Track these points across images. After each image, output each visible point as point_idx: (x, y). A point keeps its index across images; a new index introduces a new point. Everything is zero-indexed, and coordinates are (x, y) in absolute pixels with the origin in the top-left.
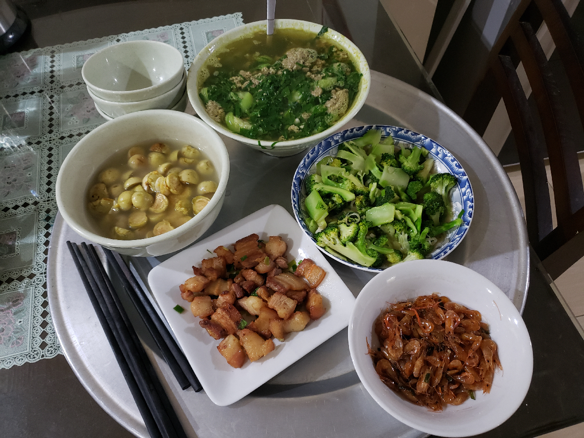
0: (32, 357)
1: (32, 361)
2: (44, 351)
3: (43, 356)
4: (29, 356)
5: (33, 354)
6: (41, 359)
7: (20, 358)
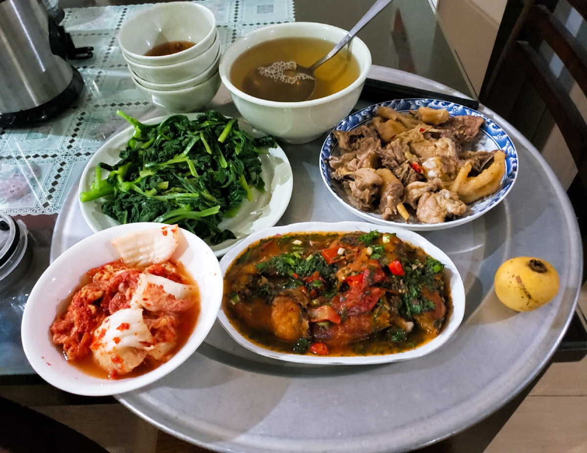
0: (34, 211)
1: (34, 214)
2: (45, 209)
3: (43, 212)
4: (33, 210)
5: (36, 209)
6: (41, 213)
7: (25, 210)
